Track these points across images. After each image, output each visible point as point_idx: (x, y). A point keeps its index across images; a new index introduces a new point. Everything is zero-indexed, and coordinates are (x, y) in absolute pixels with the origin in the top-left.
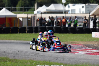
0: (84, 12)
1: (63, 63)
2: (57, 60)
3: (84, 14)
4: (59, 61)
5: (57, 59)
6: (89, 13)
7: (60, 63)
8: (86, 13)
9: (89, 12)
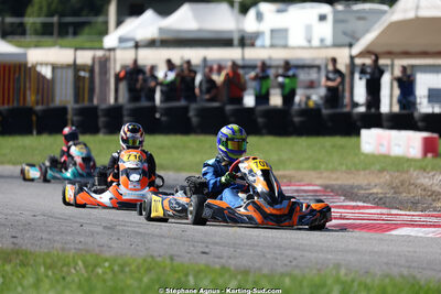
0: (329, 41)
1: (232, 268)
2: (204, 253)
3: (327, 47)
4: (216, 260)
5: (207, 250)
6: (351, 46)
7: (218, 267)
8: (336, 45)
9: (347, 40)
